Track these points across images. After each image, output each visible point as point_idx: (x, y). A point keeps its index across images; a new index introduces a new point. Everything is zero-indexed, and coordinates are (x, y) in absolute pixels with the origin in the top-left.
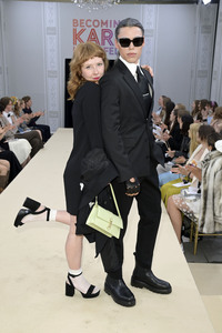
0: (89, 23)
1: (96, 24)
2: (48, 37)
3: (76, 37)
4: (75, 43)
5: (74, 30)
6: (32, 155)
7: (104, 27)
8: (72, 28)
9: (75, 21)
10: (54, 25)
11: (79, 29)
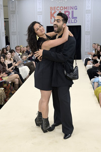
0: (58, 9)
1: (62, 8)
2: (38, 16)
3: (52, 15)
4: (51, 18)
5: (51, 12)
6: (30, 74)
7: (66, 10)
8: (50, 11)
9: (51, 8)
10: (41, 10)
11: (53, 11)
